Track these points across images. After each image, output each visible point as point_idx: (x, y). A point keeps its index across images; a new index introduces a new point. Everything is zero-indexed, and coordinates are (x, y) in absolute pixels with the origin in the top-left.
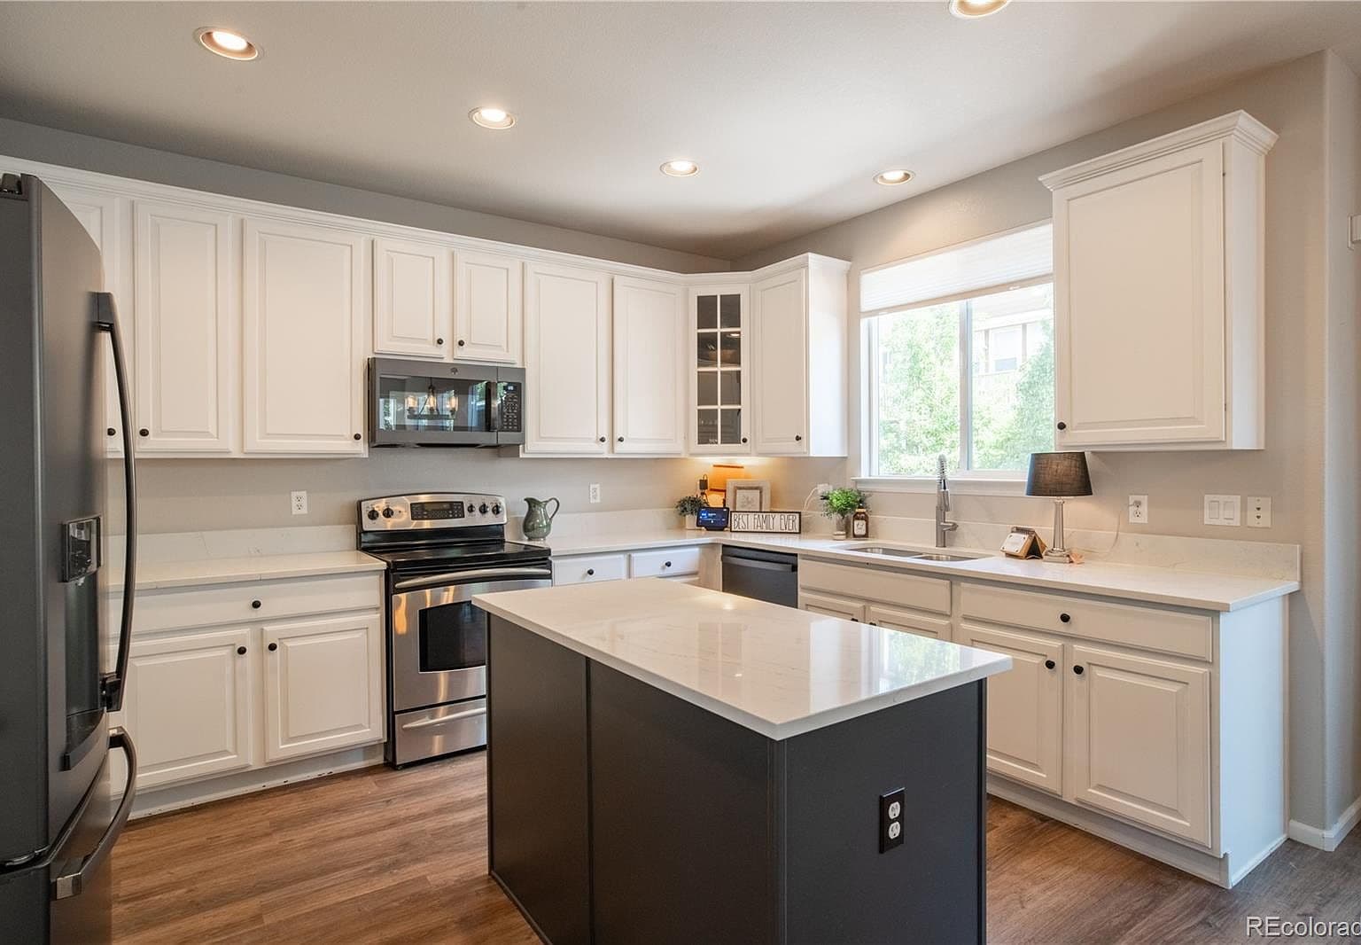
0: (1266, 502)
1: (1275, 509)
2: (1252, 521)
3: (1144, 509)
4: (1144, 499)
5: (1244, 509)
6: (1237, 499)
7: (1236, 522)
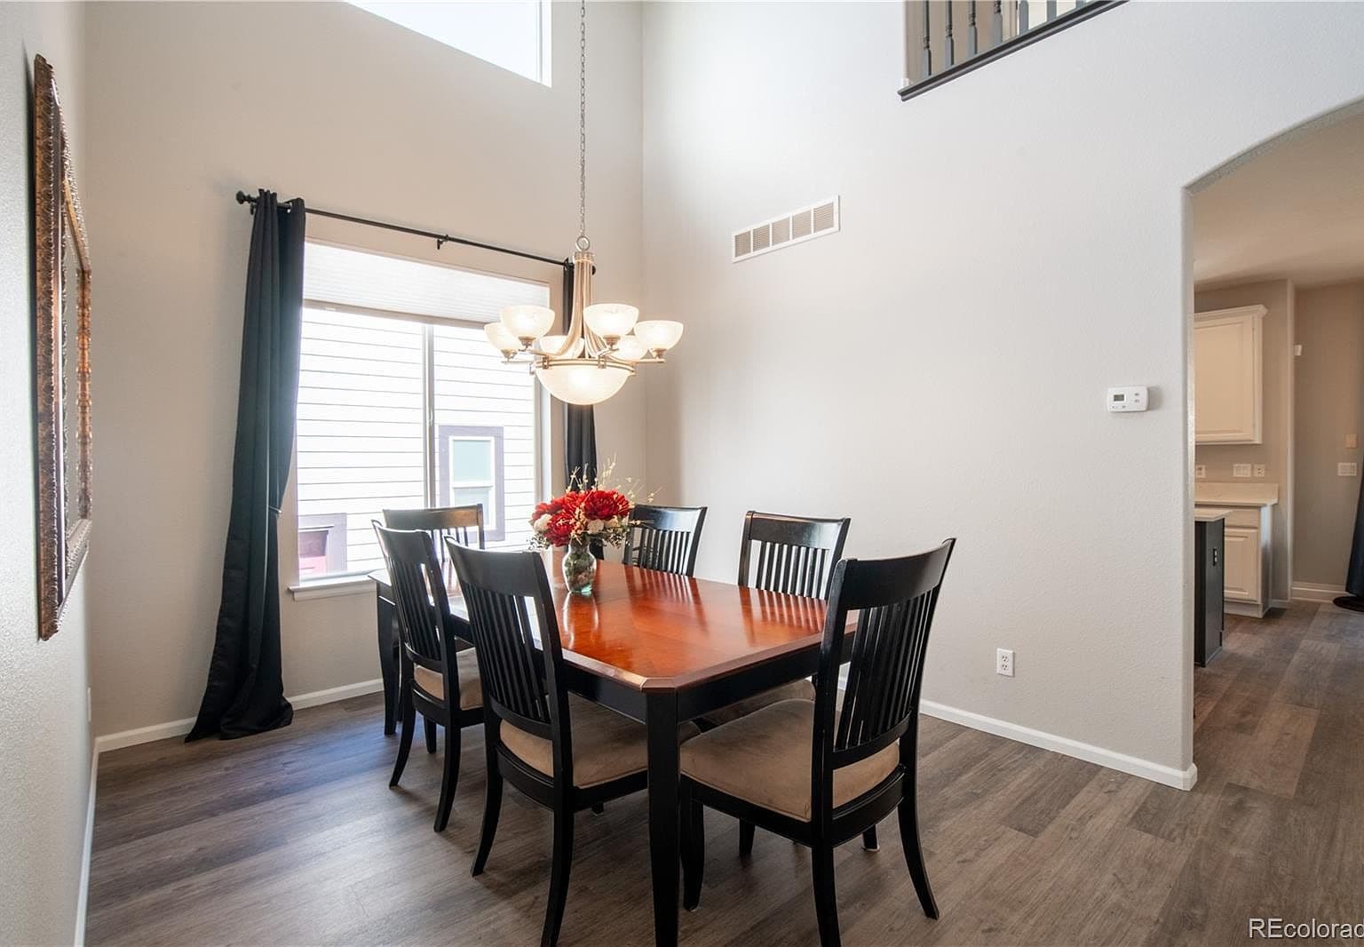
0: (1262, 466)
1: (1266, 469)
2: (1256, 475)
3: (1203, 471)
4: (1203, 467)
5: (1253, 469)
6: (1249, 465)
7: (1249, 476)
